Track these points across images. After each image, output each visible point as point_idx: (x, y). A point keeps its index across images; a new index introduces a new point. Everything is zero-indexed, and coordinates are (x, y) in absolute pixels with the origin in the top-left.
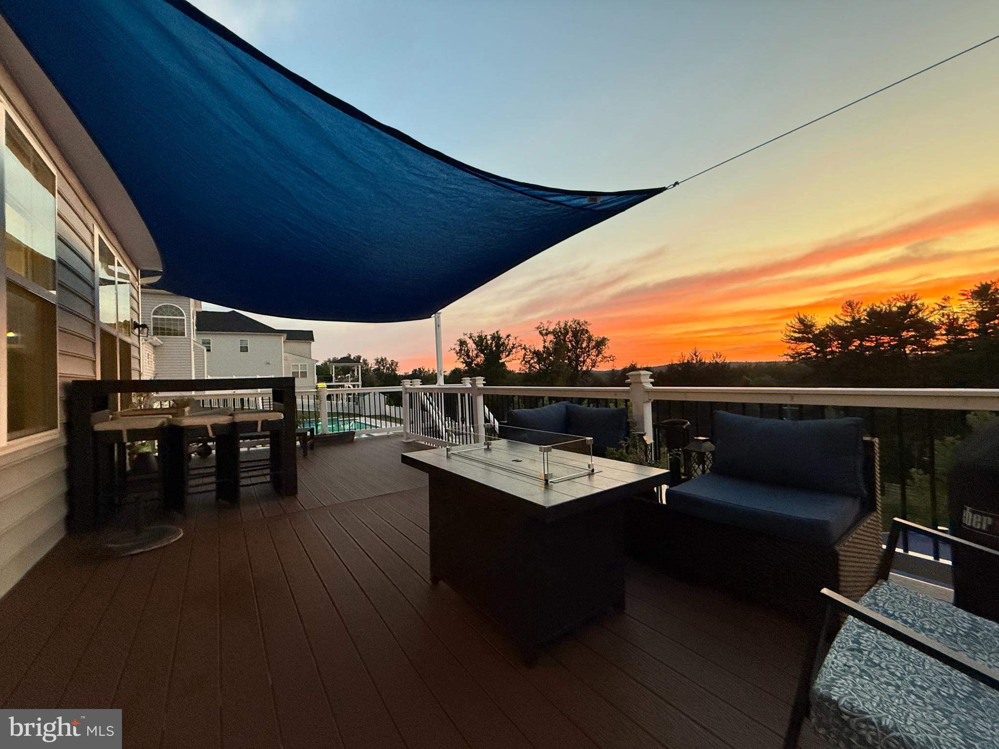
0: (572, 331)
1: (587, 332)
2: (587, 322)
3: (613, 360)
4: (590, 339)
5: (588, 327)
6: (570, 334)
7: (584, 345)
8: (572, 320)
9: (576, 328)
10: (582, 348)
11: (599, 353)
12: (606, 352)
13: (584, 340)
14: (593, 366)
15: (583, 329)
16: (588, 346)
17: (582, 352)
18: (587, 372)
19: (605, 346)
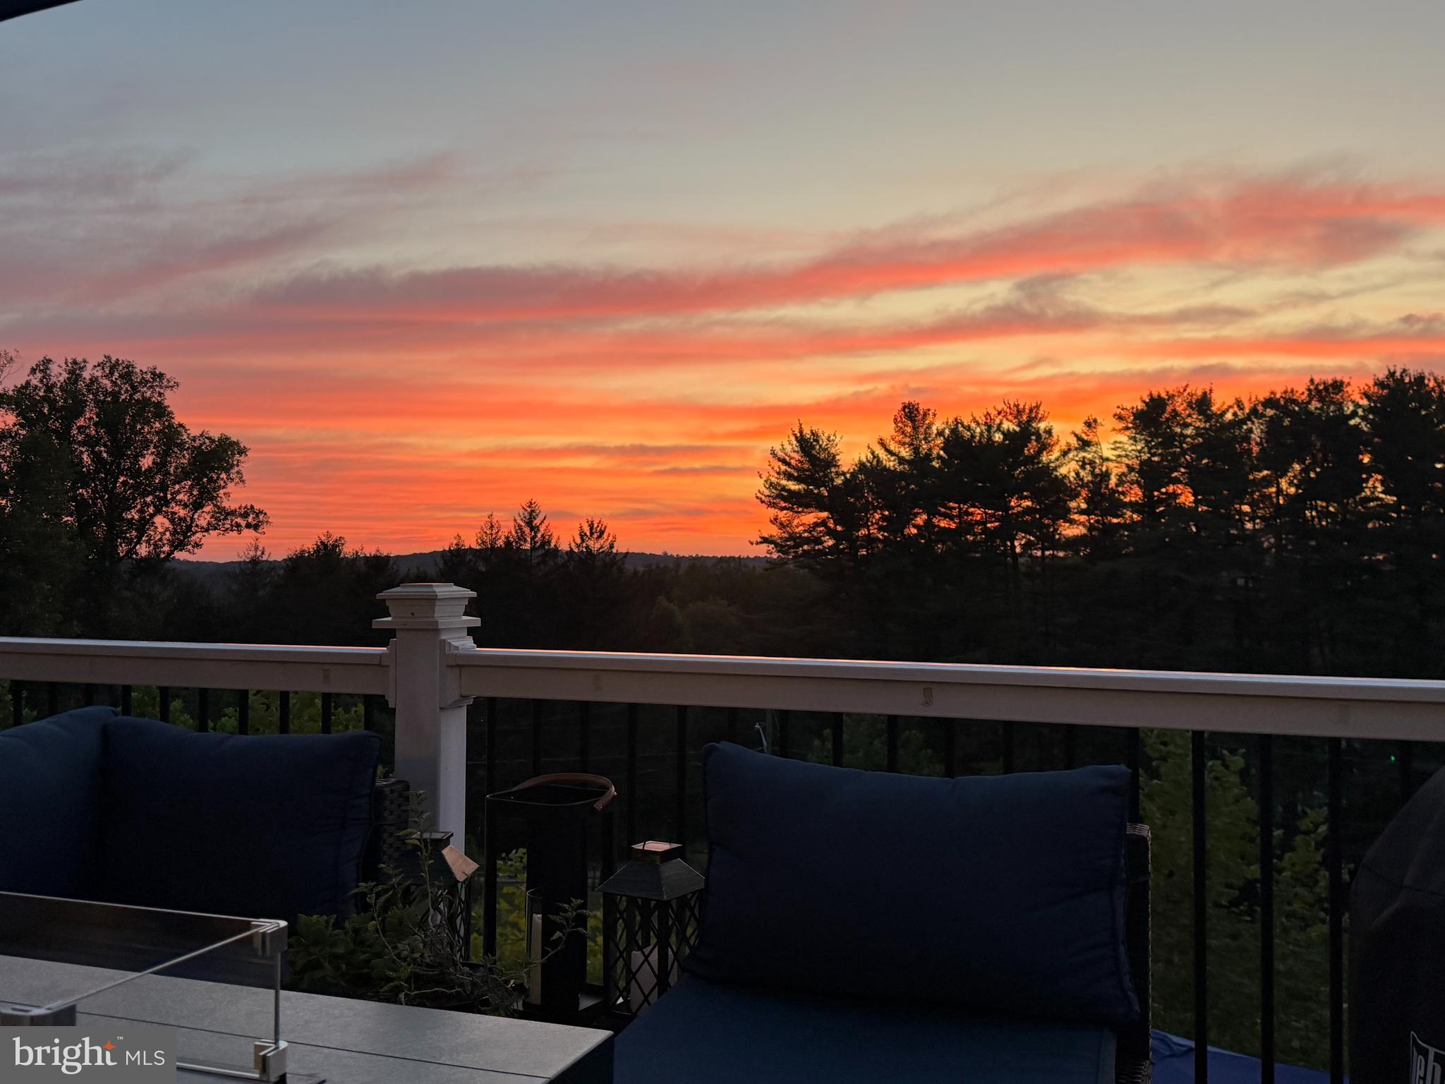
0: (97, 402)
1: (161, 411)
2: (161, 376)
3: (256, 527)
4: (171, 437)
5: (168, 393)
6: (90, 413)
7: (147, 462)
8: (101, 359)
9: (116, 395)
10: (136, 472)
11: (205, 495)
12: (233, 496)
13: (146, 444)
14: (179, 545)
15: (146, 402)
16: (160, 466)
17: (135, 487)
18: (154, 565)
19: (227, 471)
